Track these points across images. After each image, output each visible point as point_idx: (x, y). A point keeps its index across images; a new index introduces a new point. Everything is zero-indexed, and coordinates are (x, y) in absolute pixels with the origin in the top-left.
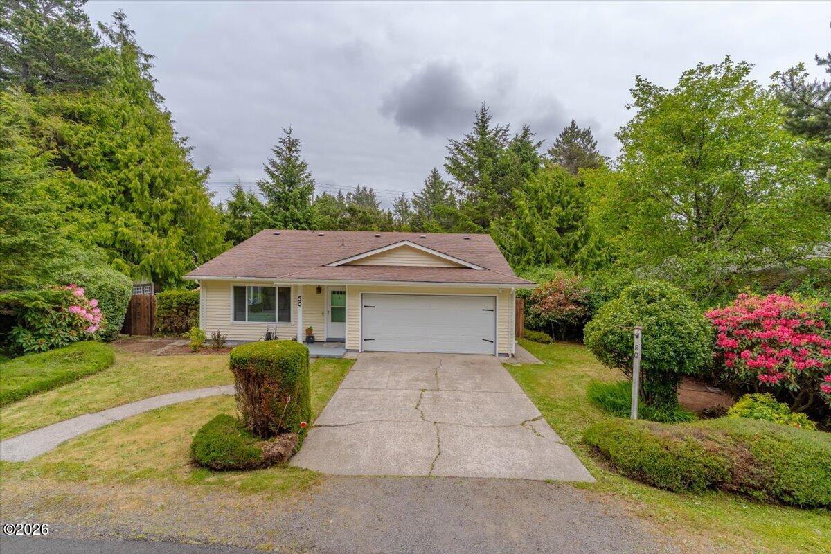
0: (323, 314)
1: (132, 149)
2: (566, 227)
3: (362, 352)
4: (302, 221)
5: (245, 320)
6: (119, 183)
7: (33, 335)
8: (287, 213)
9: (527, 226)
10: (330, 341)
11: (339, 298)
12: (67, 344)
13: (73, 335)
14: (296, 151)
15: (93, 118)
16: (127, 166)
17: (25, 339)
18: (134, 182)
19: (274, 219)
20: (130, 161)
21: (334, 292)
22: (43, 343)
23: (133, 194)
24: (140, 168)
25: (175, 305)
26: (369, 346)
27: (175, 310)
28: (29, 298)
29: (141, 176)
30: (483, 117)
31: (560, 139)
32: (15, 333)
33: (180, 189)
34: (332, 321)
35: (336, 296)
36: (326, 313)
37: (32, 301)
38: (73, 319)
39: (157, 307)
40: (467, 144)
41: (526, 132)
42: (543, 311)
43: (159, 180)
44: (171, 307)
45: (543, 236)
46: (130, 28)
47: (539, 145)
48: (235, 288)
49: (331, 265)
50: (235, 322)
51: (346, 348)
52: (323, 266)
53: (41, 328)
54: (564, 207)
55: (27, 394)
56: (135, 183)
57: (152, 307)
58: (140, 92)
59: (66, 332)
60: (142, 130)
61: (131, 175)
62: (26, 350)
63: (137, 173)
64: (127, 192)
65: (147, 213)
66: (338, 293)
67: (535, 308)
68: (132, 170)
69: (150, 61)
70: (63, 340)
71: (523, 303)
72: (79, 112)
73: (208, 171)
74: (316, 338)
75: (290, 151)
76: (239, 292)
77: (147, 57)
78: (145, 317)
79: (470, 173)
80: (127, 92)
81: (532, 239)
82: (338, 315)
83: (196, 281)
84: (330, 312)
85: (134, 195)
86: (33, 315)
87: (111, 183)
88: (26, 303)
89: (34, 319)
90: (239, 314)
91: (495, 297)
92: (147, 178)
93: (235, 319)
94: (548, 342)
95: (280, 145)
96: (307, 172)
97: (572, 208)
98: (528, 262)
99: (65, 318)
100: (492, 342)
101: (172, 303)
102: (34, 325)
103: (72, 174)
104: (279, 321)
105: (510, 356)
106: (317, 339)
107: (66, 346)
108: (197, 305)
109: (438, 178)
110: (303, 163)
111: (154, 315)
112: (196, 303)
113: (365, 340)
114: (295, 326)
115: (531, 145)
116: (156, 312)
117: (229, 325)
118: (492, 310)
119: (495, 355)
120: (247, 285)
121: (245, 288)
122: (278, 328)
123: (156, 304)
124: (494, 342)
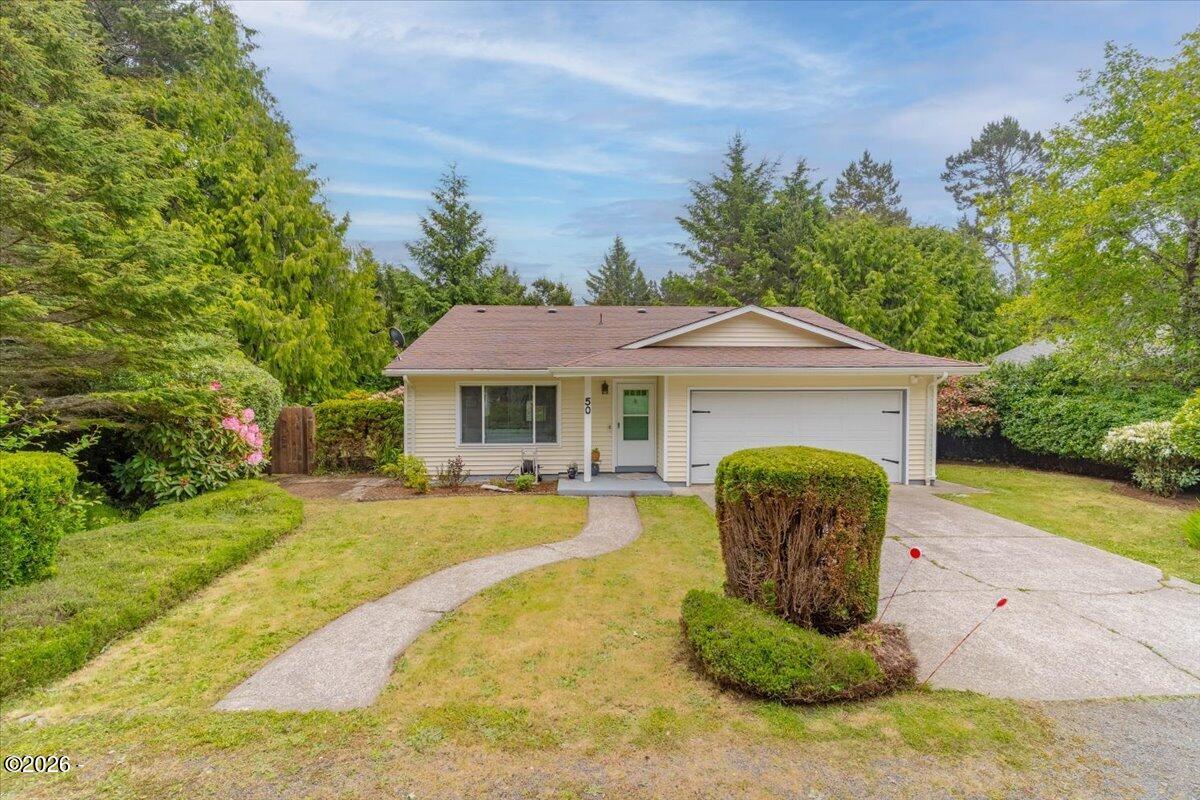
0: (610, 427)
1: (245, 172)
3: (690, 485)
4: (477, 300)
5: (480, 441)
6: (226, 230)
7: (167, 469)
8: (458, 289)
10: (621, 471)
11: (635, 401)
12: (225, 484)
13: (231, 468)
14: (465, 194)
15: (182, 120)
16: (237, 201)
17: (157, 477)
18: (251, 226)
19: (437, 298)
20: (243, 193)
21: (626, 393)
22: (186, 482)
23: (249, 247)
24: (260, 205)
25: (350, 421)
26: (701, 476)
27: (350, 430)
28: (178, 402)
29: (261, 218)
32: (136, 466)
33: (321, 241)
34: (626, 439)
35: (631, 398)
36: (614, 426)
37: (182, 405)
38: (230, 441)
39: (315, 427)
41: (801, 167)
43: (290, 226)
44: (341, 425)
47: (819, 186)
48: (465, 390)
49: (630, 347)
50: (462, 445)
51: (665, 480)
52: (618, 348)
53: (182, 456)
55: (220, 571)
56: (253, 229)
57: (306, 427)
59: (219, 462)
60: (255, 145)
61: (246, 216)
62: (161, 495)
63: (257, 212)
64: (238, 243)
65: (271, 280)
66: (632, 393)
68: (247, 207)
69: (254, 39)
70: (217, 477)
72: (160, 109)
74: (600, 467)
75: (456, 193)
76: (470, 393)
78: (294, 444)
80: (227, 82)
82: (637, 428)
84: (622, 426)
86: (168, 433)
87: (213, 227)
88: (173, 408)
89: (170, 439)
90: (470, 434)
91: (905, 392)
92: (272, 221)
95: (441, 185)
96: (480, 227)
99: (219, 439)
101: (344, 418)
102: (169, 452)
104: (537, 441)
105: (928, 484)
106: (603, 468)
107: (224, 488)
108: (385, 422)
109: (622, 249)
110: (475, 213)
111: (311, 440)
112: (383, 418)
113: (693, 466)
114: (564, 449)
115: (808, 187)
116: (314, 434)
117: (453, 450)
118: (898, 412)
119: (903, 483)
120: (484, 384)
121: (480, 388)
122: (539, 453)
123: (313, 421)
124: (900, 463)
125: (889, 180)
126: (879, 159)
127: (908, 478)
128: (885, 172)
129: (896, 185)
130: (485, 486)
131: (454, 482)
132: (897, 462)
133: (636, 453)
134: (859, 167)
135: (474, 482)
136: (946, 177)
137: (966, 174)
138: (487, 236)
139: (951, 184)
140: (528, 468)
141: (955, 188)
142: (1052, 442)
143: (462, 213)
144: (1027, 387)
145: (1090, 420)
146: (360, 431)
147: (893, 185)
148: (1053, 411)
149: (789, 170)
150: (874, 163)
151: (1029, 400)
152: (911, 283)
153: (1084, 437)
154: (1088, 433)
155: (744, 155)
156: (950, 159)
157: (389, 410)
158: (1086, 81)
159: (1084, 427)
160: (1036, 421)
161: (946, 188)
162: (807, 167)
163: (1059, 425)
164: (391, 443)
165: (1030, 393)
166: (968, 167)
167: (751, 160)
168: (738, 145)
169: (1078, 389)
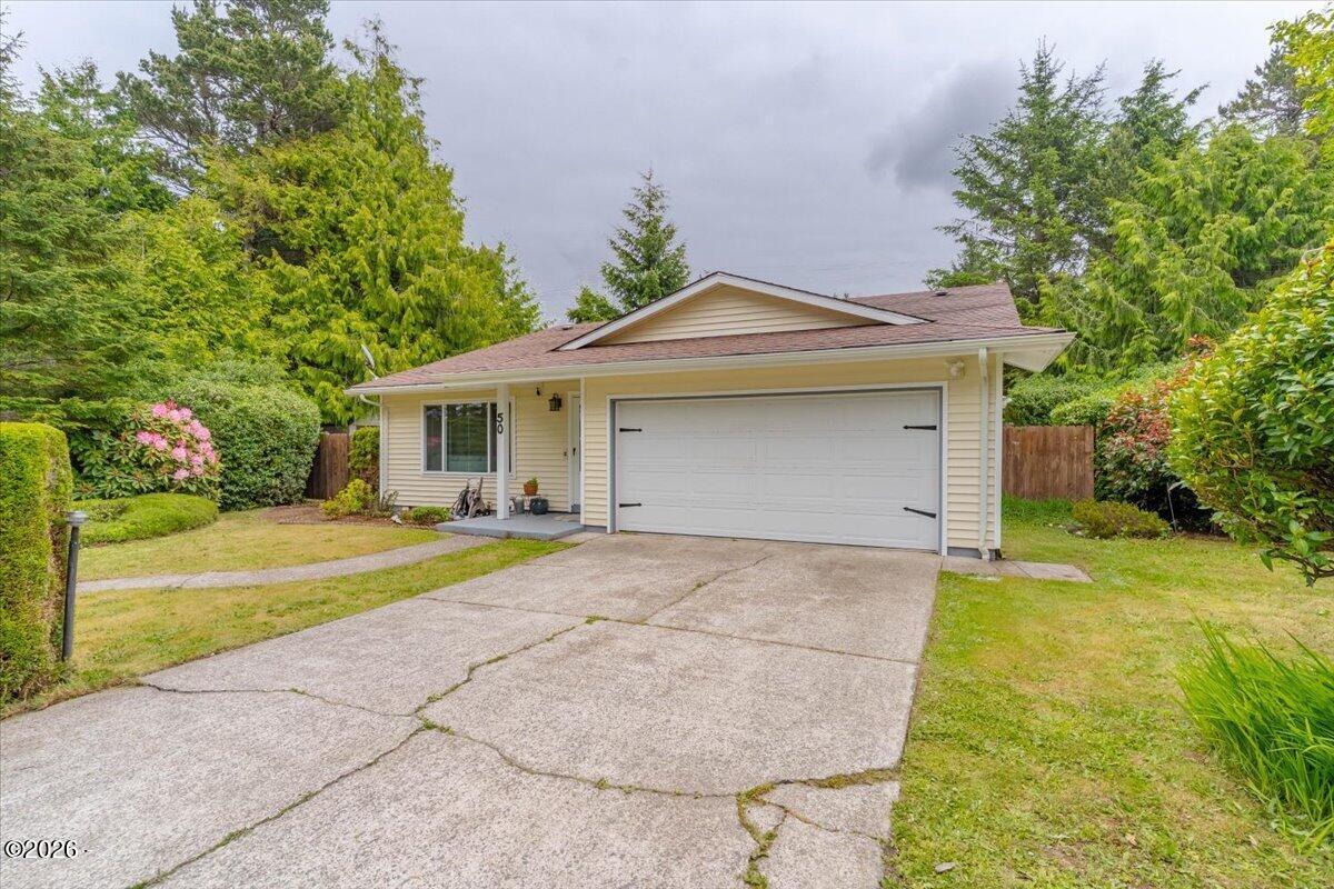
0: (565, 454)
2: (1262, 266)
3: (614, 532)
5: (441, 469)
9: (1141, 274)
13: (145, 480)
14: (661, 207)
18: (358, 264)
22: (89, 491)
26: (628, 519)
30: (1040, 70)
31: (1259, 80)
36: (570, 452)
39: (352, 453)
40: (1001, 137)
41: (1153, 79)
42: (1141, 450)
43: (401, 259)
45: (1181, 288)
46: (390, 42)
47: (1191, 99)
49: (569, 348)
50: (423, 471)
51: (583, 522)
52: (554, 350)
54: (1254, 216)
56: (360, 265)
58: (395, 135)
61: (356, 254)
63: (368, 249)
64: (357, 282)
67: (1117, 444)
70: (119, 487)
71: (1089, 438)
73: (500, 249)
74: (550, 504)
75: (650, 207)
76: (432, 414)
77: (416, 82)
79: (1015, 199)
81: (1154, 307)
83: (362, 397)
85: (364, 286)
87: (333, 269)
91: (940, 388)
93: (427, 468)
94: (1152, 534)
95: (633, 200)
97: (1282, 212)
98: (1139, 358)
99: (128, 452)
100: (933, 516)
103: (279, 258)
105: (986, 557)
106: (553, 506)
113: (621, 506)
117: (419, 478)
118: (933, 428)
119: (938, 552)
120: (444, 402)
121: (441, 407)
124: (938, 517)
127: (946, 544)
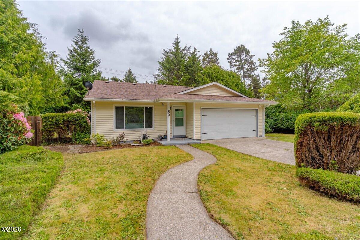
5: (124, 128)
10: (175, 137)
11: (179, 113)
21: (176, 110)
25: (61, 122)
26: (204, 137)
27: (61, 125)
34: (176, 126)
35: (177, 112)
36: (172, 122)
38: (18, 125)
41: (195, 50)
44: (56, 123)
48: (117, 108)
50: (116, 129)
51: (194, 139)
52: (176, 94)
59: (13, 136)
66: (178, 110)
76: (119, 110)
82: (180, 122)
84: (175, 121)
90: (119, 124)
91: (257, 110)
93: (117, 128)
96: (93, 56)
99: (13, 124)
104: (145, 128)
108: (77, 122)
109: (131, 73)
110: (91, 50)
111: (39, 130)
112: (76, 120)
113: (202, 134)
114: (155, 130)
115: (197, 56)
116: (41, 128)
117: (113, 132)
118: (255, 116)
119: (257, 137)
120: (125, 106)
121: (123, 107)
122: (147, 132)
123: (40, 122)
124: (256, 131)
125: (216, 57)
126: (214, 51)
127: (258, 135)
128: (216, 55)
129: (218, 59)
130: (132, 144)
131: (118, 144)
132: (255, 131)
133: (181, 131)
134: (209, 53)
135: (128, 143)
136: (228, 59)
137: (232, 59)
138: (96, 59)
139: (229, 61)
140: (145, 137)
141: (231, 62)
142: (282, 125)
143: (86, 50)
144: (273, 111)
145: (292, 119)
146: (65, 126)
147: (217, 59)
148: (281, 117)
149: (192, 50)
150: (213, 52)
151: (274, 114)
152: (228, 85)
153: (291, 123)
154: (292, 122)
155: (180, 44)
156: (229, 54)
157: (78, 117)
158: (285, 30)
159: (291, 121)
160: (277, 120)
161: (228, 62)
162: (197, 50)
163: (283, 121)
164: (80, 131)
165: (274, 112)
166: (233, 57)
167: (182, 46)
168: (177, 41)
169: (285, 111)
